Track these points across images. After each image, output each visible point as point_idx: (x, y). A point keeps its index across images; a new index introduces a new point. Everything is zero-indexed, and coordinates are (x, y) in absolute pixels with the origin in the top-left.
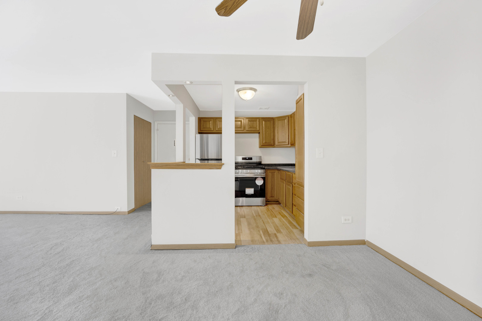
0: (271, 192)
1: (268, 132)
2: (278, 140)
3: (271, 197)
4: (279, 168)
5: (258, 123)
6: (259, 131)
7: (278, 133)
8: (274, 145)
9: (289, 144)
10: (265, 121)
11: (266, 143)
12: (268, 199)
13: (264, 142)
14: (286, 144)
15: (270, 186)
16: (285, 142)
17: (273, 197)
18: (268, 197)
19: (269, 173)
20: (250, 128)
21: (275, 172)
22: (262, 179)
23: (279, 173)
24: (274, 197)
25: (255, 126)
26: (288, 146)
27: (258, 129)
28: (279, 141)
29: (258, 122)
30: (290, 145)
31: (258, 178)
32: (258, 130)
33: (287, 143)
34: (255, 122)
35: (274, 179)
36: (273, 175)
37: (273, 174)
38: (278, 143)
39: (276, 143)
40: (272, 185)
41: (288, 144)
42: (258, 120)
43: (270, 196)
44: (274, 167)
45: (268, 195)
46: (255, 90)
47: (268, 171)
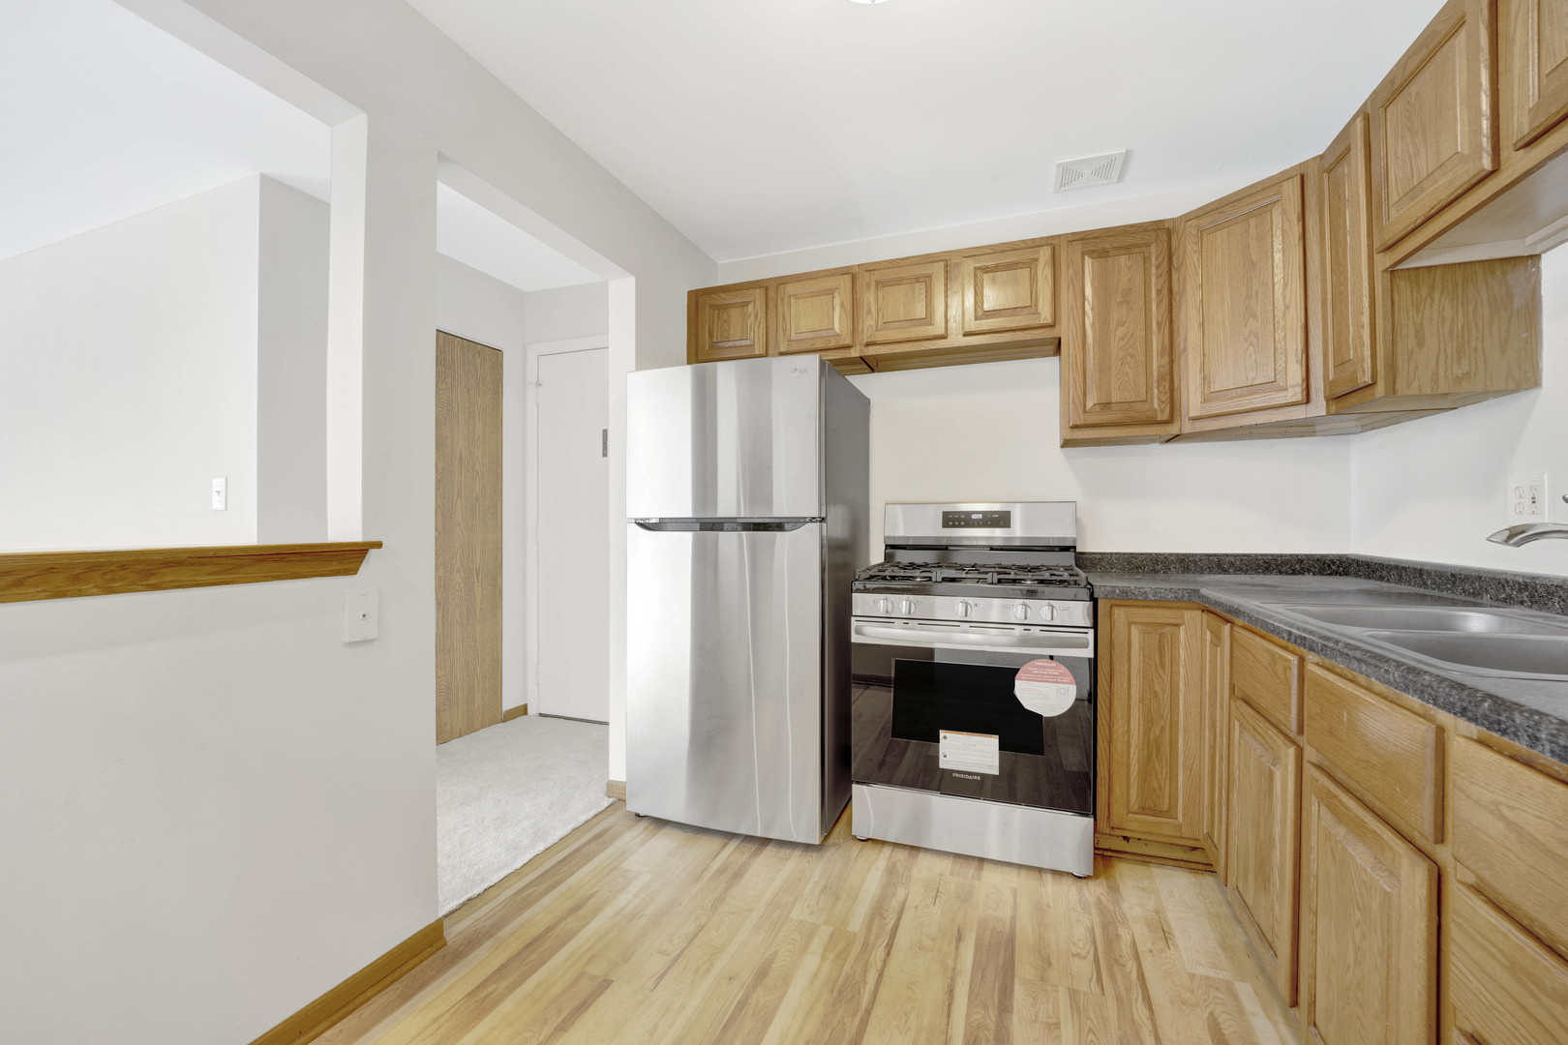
0: (1146, 772)
1: (1121, 331)
2: (1208, 380)
3: (1144, 810)
4: (1217, 589)
5: (1049, 273)
6: (1052, 326)
7: (1202, 325)
8: (1170, 421)
9: (1308, 401)
10: (1102, 255)
11: (1106, 405)
12: (1115, 822)
13: (1089, 405)
14: (1279, 398)
15: (1134, 724)
16: (1272, 385)
17: (1158, 814)
18: (1118, 809)
19: (1130, 629)
20: (989, 314)
21: (1177, 625)
22: (1063, 670)
23: (1217, 640)
24: (1170, 813)
25: (1026, 301)
26: (1299, 413)
27: (1046, 316)
28: (1216, 386)
29: (1044, 273)
30: (1319, 407)
31: (1037, 663)
32: (1049, 321)
33: (1295, 393)
34: (1024, 273)
35: (1174, 674)
36: (1161, 648)
37: (1162, 636)
38: (1205, 401)
39: (1193, 402)
40: (1149, 722)
41: (1299, 397)
42: (1044, 254)
43: (1135, 808)
44: (1176, 584)
45: (1118, 790)
47: (1120, 614)
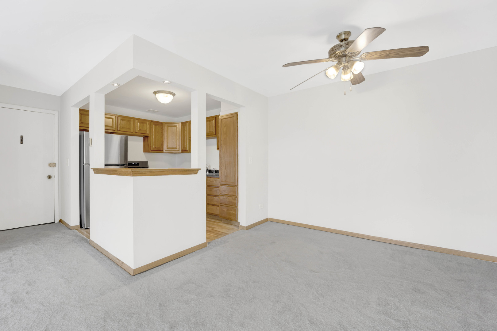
1: (158, 137)
2: (167, 146)
5: (148, 126)
6: (148, 134)
7: (167, 138)
8: (162, 151)
10: (155, 125)
13: (153, 147)
14: (176, 150)
16: (175, 147)
20: (140, 130)
25: (145, 129)
26: (178, 152)
27: (148, 132)
28: (169, 147)
30: (180, 152)
33: (178, 149)
34: (145, 125)
38: (167, 149)
39: (165, 149)
42: (148, 123)
46: (174, 95)
